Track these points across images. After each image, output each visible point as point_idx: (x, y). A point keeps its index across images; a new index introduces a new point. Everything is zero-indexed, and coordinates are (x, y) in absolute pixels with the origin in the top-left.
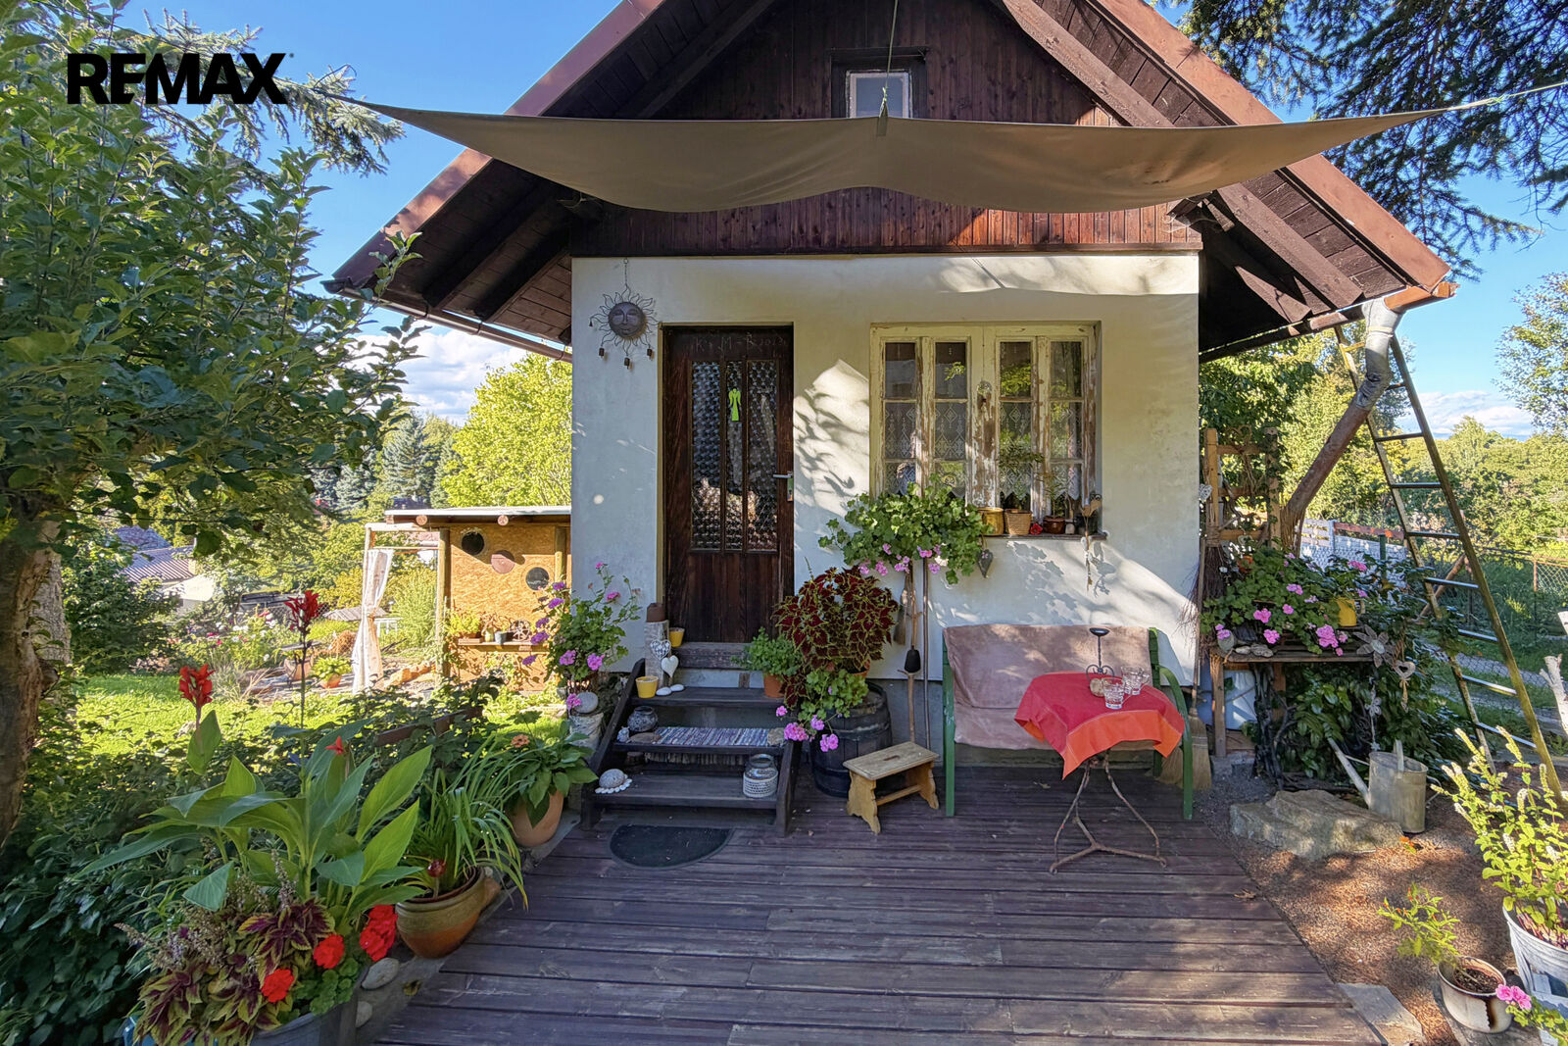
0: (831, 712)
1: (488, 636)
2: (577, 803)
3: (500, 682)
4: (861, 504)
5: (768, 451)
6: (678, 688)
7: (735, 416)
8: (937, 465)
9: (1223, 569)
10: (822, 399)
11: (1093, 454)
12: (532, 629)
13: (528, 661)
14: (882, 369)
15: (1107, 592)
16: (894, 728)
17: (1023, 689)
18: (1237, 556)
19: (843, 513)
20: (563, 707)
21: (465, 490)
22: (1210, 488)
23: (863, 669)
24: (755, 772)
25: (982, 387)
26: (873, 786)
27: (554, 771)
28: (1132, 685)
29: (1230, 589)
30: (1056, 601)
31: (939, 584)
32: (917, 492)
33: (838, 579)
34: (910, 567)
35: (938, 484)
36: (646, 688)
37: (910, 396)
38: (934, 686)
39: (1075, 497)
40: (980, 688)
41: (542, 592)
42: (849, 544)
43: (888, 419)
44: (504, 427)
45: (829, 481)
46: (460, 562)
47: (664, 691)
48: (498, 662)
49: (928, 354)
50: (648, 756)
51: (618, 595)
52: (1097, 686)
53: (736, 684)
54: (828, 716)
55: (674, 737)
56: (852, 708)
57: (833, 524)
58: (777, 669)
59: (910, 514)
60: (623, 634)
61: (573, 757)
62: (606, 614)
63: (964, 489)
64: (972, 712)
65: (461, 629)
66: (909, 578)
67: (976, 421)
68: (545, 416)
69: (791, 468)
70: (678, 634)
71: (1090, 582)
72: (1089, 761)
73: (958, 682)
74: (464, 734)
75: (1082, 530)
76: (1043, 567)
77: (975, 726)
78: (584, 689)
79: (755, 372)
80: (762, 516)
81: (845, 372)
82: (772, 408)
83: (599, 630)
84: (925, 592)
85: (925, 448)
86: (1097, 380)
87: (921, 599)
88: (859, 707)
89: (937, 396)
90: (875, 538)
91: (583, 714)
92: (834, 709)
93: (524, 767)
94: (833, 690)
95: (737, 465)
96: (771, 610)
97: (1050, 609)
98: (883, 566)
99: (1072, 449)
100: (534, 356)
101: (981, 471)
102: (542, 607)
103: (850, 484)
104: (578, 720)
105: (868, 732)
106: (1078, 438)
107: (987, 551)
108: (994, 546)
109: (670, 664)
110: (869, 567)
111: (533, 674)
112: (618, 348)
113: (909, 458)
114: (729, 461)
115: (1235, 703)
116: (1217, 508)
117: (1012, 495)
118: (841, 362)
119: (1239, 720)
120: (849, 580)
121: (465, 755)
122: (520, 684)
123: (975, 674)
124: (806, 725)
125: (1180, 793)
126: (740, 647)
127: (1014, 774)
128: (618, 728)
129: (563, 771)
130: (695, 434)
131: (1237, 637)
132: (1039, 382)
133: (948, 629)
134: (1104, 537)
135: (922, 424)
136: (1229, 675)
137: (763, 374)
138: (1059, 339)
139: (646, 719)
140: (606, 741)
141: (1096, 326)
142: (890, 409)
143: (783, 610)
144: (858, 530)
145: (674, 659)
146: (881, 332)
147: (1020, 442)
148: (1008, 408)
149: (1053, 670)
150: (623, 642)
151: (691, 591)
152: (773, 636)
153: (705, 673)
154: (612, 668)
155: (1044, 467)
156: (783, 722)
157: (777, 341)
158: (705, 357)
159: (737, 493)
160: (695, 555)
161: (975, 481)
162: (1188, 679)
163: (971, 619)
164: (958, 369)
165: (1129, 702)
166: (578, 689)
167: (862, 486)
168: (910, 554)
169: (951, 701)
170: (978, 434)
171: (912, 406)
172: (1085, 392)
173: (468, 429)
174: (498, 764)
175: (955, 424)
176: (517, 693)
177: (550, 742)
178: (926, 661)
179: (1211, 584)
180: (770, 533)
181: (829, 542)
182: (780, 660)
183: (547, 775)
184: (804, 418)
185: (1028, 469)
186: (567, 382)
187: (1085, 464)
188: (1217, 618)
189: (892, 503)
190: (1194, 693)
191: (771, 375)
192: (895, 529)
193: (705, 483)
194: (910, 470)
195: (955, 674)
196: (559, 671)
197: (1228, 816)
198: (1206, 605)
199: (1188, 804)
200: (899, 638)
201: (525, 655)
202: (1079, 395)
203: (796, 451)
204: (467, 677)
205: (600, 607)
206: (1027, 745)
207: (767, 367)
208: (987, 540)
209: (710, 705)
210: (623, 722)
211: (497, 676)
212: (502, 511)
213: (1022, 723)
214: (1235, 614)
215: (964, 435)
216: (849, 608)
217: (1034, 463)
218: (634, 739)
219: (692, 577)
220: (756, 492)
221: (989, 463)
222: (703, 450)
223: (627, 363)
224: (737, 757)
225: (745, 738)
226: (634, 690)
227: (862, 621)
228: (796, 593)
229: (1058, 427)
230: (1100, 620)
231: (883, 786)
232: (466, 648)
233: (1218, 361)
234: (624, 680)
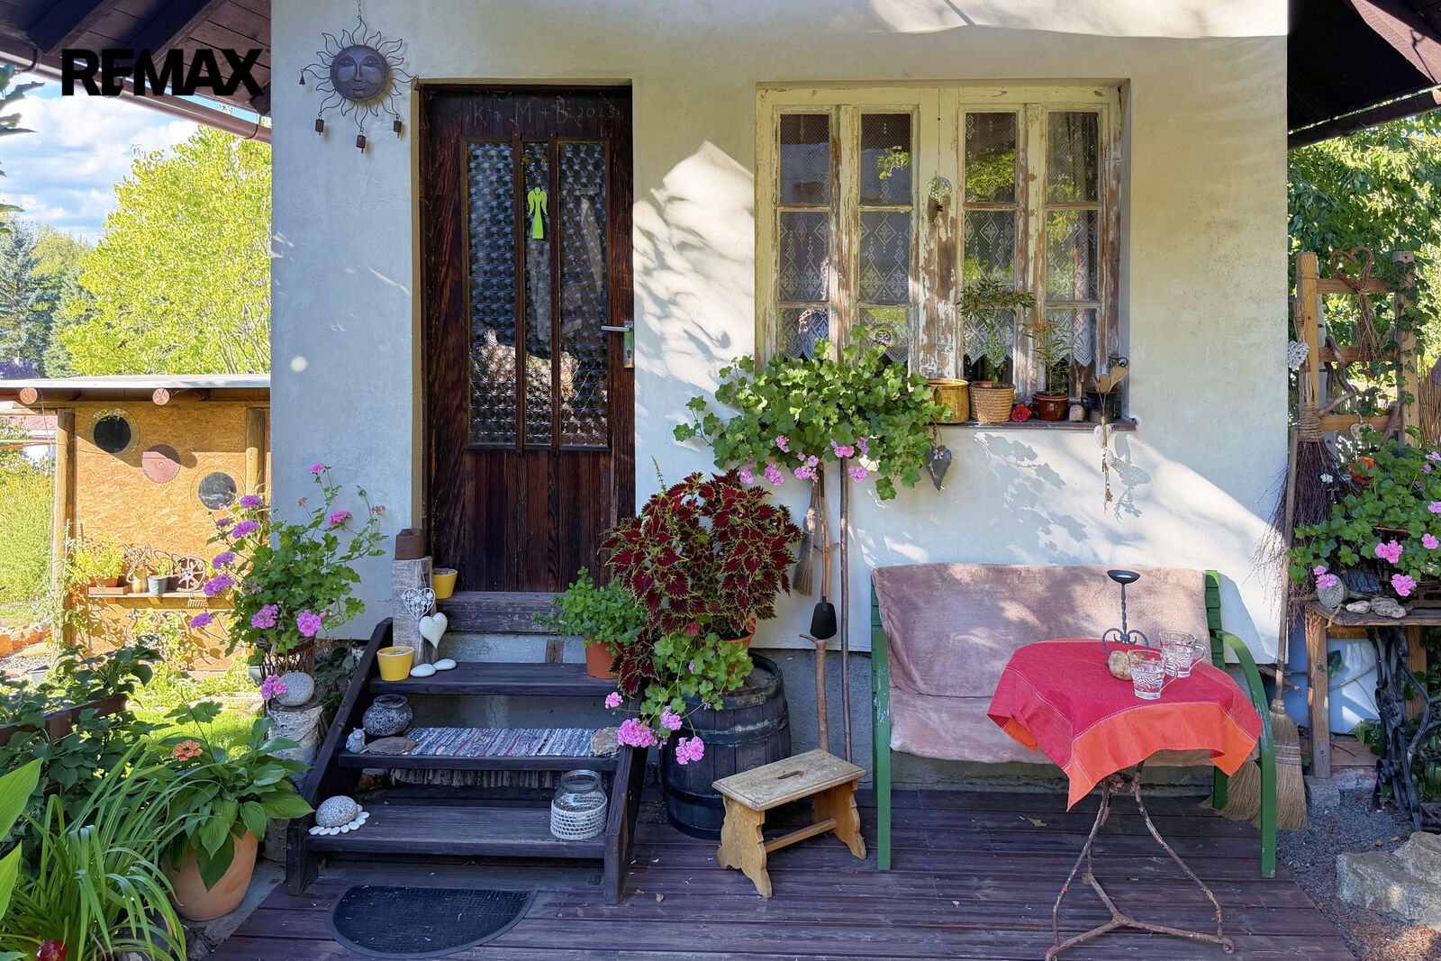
0: (692, 702)
1: (136, 584)
2: (278, 850)
3: (153, 655)
4: (742, 373)
5: (594, 289)
6: (447, 664)
7: (537, 231)
8: (863, 312)
9: (1327, 478)
10: (677, 205)
11: (1115, 293)
12: (209, 571)
13: (201, 621)
14: (776, 157)
15: (1137, 513)
16: (794, 726)
17: (999, 666)
18: (1349, 457)
19: (713, 388)
20: (256, 698)
21: (99, 349)
22: (1305, 347)
23: (745, 633)
24: (570, 799)
25: (936, 188)
26: (760, 820)
27: (242, 800)
28: (1178, 661)
29: (1336, 509)
30: (1053, 527)
31: (864, 496)
32: (830, 353)
33: (705, 491)
34: (820, 472)
35: (865, 343)
36: (394, 665)
37: (822, 202)
38: (857, 659)
39: (1085, 363)
40: (931, 664)
41: (226, 512)
42: (722, 436)
43: (787, 237)
44: (162, 246)
45: (691, 337)
46: (89, 464)
47: (423, 671)
48: (153, 625)
49: (848, 134)
50: (397, 775)
51: (348, 517)
52: (1120, 663)
53: (540, 657)
54: (689, 707)
55: (439, 743)
56: (727, 694)
57: (697, 404)
58: (607, 633)
59: (819, 390)
60: (356, 579)
61: (272, 777)
62: (328, 547)
63: (905, 351)
64: (919, 703)
65: (91, 571)
66: (818, 491)
67: (925, 239)
68: (228, 229)
69: (629, 314)
70: (447, 578)
71: (1109, 497)
72: (1107, 782)
73: (895, 654)
74: (94, 741)
75: (1095, 414)
76: (1033, 473)
77: (925, 725)
78: (292, 668)
79: (570, 161)
80: (583, 391)
81: (713, 162)
82: (598, 219)
83: (315, 572)
84: (844, 513)
85: (844, 285)
86: (1123, 175)
87: (836, 523)
88: (738, 692)
89: (864, 201)
90: (764, 426)
91: (291, 708)
92: (698, 696)
93: (191, 793)
94: (696, 667)
95: (542, 311)
96: (599, 540)
97: (1044, 539)
98: (776, 470)
99: (1081, 285)
100: (210, 132)
101: (932, 322)
102: (223, 536)
103: (725, 341)
104: (281, 717)
105: (752, 733)
106: (1092, 268)
107: (942, 448)
108: (954, 440)
109: (434, 627)
110: (754, 472)
111: (210, 643)
112: (345, 119)
113: (818, 299)
114: (529, 303)
115: (1345, 692)
116: (1315, 380)
117: (983, 359)
118: (709, 147)
119: (1351, 718)
120: (722, 493)
121: (98, 774)
122: (189, 660)
123: (922, 640)
124: (652, 721)
125: (1256, 835)
126: (547, 598)
127: (985, 802)
128: (348, 731)
129: (258, 799)
130: (473, 259)
131: (1348, 585)
132: (1029, 178)
133: (880, 571)
134: (1131, 426)
135: (839, 248)
136: (1335, 646)
137: (583, 164)
138: (1064, 109)
139: (394, 714)
140: (327, 751)
141: (1122, 87)
142: (788, 222)
143: (616, 540)
144: (737, 413)
145: (440, 619)
146: (774, 96)
147: (997, 274)
148: (977, 221)
149: (1048, 636)
150: (356, 591)
151: (470, 511)
152: (600, 580)
153: (491, 640)
154: (338, 634)
155: (1035, 313)
156: (616, 718)
157: (607, 109)
158: (487, 133)
159: (543, 355)
160: (476, 452)
161: (923, 338)
162: (1267, 652)
163: (915, 554)
164: (899, 159)
165: (1173, 689)
166: (282, 669)
167: (743, 345)
168: (818, 452)
169: (885, 683)
170: (928, 261)
171: (822, 218)
172: (1103, 192)
173: (103, 251)
174: (150, 788)
175: (892, 247)
176: (185, 676)
177: (236, 753)
178: (845, 620)
179: (1308, 501)
180: (597, 418)
181: (692, 433)
182: (613, 619)
183: (230, 806)
184: (649, 235)
185: (1008, 318)
186: (264, 174)
187: (1102, 309)
188: (1316, 556)
189: (791, 373)
190: (1279, 676)
191: (597, 166)
192: (795, 412)
193: (491, 338)
194: (820, 319)
195: (890, 641)
196: (247, 638)
197: (1332, 871)
198: (1299, 535)
199: (1268, 849)
200: (802, 584)
201: (195, 613)
202: (1095, 198)
203: (637, 289)
204: (101, 647)
205: (317, 536)
206: (1006, 757)
207: (590, 152)
208: (942, 430)
209: (498, 691)
210: (355, 721)
211: (151, 646)
212: (160, 382)
213: (1000, 720)
214: (1345, 550)
215: (906, 263)
216: (723, 536)
217: (1019, 307)
218: (374, 747)
219: (469, 489)
220: (574, 353)
221: (947, 309)
222: (488, 286)
223: (361, 143)
224: (541, 774)
225: (555, 743)
226: (375, 669)
227: (743, 558)
228: (638, 512)
229: (1059, 251)
230: (1126, 559)
231: (778, 819)
232: (102, 603)
233: (1320, 145)
234: (358, 653)
